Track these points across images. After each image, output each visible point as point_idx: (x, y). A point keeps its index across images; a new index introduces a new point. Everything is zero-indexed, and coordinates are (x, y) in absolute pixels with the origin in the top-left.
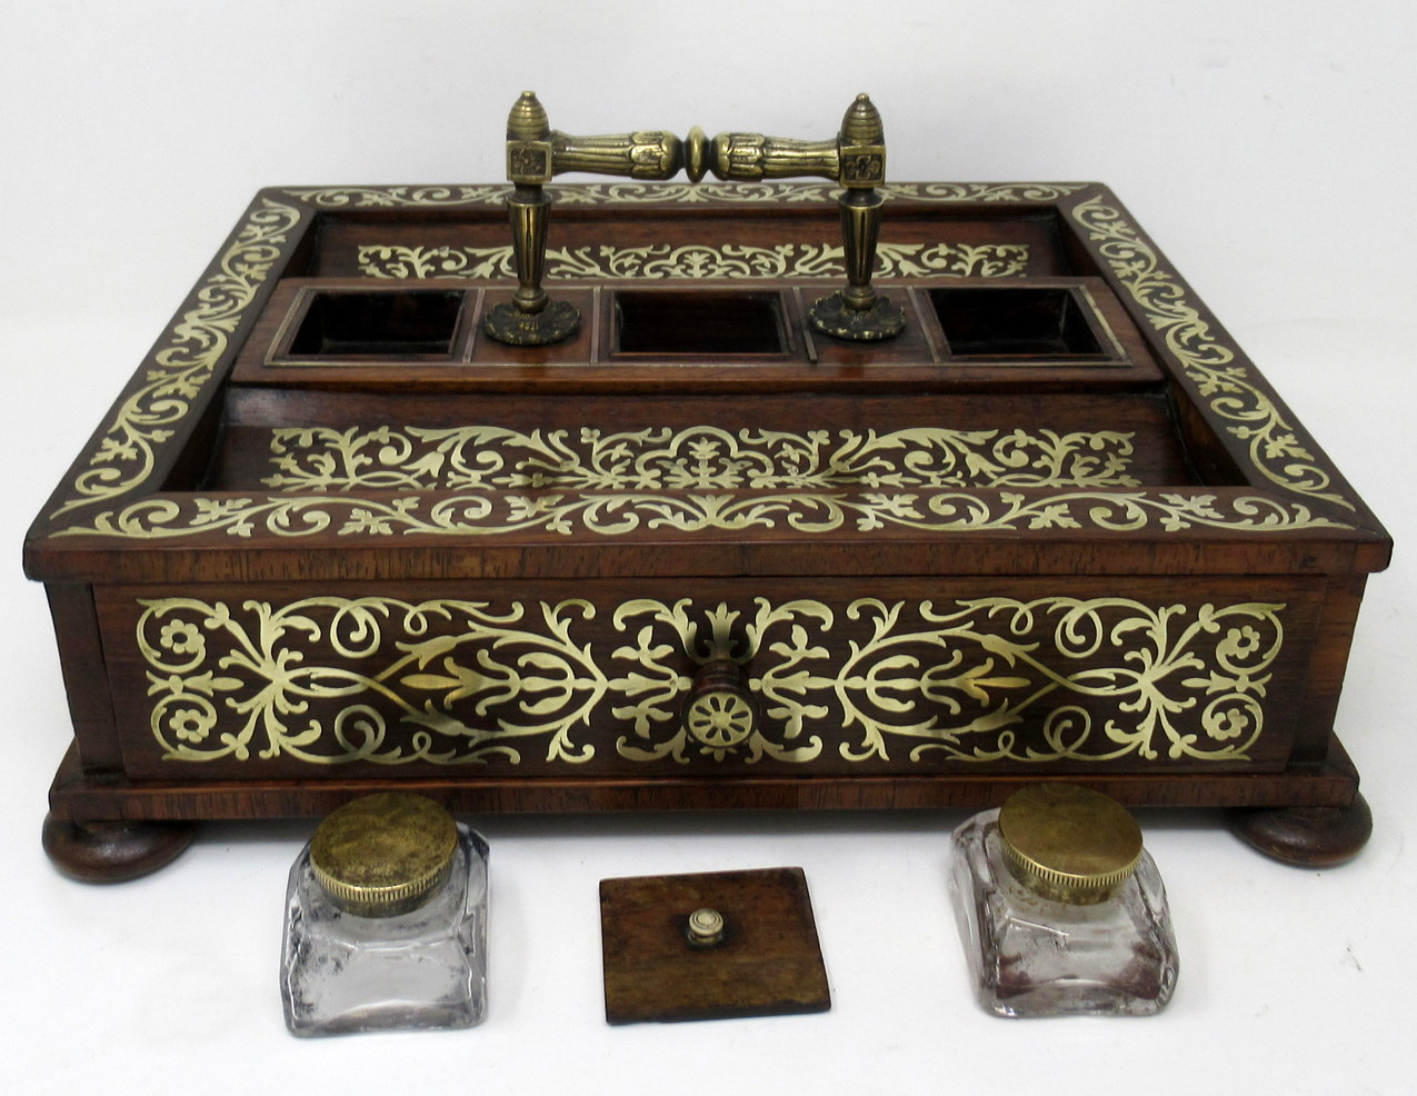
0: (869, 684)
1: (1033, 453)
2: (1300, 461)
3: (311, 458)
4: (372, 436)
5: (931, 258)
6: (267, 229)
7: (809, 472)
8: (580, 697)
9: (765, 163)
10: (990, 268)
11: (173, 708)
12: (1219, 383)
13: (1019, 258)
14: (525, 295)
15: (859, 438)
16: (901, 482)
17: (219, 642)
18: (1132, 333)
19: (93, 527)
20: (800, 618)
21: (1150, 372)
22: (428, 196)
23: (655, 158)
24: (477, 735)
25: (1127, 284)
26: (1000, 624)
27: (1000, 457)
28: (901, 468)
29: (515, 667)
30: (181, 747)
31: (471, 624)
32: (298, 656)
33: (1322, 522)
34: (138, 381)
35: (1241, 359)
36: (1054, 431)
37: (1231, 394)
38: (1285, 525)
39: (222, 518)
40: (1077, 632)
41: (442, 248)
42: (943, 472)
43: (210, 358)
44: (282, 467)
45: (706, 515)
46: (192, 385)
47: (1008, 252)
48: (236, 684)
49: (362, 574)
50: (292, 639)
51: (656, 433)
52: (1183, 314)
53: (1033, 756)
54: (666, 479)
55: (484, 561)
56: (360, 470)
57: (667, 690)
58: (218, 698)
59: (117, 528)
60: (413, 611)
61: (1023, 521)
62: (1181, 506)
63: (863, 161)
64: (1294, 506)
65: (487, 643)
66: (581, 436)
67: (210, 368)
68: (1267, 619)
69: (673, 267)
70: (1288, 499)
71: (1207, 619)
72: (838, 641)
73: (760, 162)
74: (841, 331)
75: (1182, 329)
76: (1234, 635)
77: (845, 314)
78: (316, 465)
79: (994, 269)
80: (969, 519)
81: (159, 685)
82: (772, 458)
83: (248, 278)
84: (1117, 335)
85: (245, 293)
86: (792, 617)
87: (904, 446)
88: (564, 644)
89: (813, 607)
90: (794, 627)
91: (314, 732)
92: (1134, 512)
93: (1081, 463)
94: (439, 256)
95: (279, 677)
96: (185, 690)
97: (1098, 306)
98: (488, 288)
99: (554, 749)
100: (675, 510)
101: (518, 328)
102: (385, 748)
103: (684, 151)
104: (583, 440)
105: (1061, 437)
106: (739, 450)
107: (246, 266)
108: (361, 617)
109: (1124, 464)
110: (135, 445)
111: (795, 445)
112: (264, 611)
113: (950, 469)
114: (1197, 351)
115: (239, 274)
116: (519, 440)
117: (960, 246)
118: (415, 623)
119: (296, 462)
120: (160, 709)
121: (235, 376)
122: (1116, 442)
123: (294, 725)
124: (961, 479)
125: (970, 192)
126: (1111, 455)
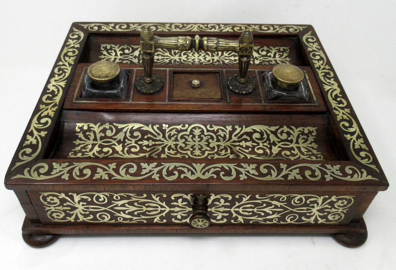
0: (240, 210)
1: (289, 134)
2: (365, 150)
3: (87, 133)
4: (104, 126)
5: (262, 51)
6: (75, 41)
7: (226, 141)
8: (162, 212)
9: (217, 48)
10: (279, 55)
11: (53, 212)
12: (342, 115)
13: (287, 51)
14: (147, 79)
15: (240, 128)
16: (252, 145)
17: (63, 201)
18: (318, 91)
19: (24, 175)
20: (222, 198)
21: (323, 108)
22: (120, 27)
23: (184, 46)
24: (135, 218)
25: (317, 70)
26: (278, 200)
27: (279, 135)
28: (252, 140)
29: (145, 206)
30: (56, 219)
31: (132, 198)
32: (85, 203)
33: (370, 177)
34: (37, 110)
35: (349, 106)
36: (295, 126)
37: (345, 120)
38: (359, 179)
39: (60, 171)
40: (298, 200)
41: (124, 45)
42: (263, 141)
43: (57, 99)
44: (79, 137)
45: (197, 173)
46: (52, 111)
47: (284, 49)
48: (69, 208)
49: (100, 190)
50: (82, 200)
51: (184, 126)
52: (333, 84)
53: (282, 222)
54: (187, 143)
55: (134, 187)
56: (102, 138)
57: (186, 210)
58: (65, 211)
59: (30, 175)
60: (116, 195)
61: (286, 176)
62: (331, 170)
63: (246, 49)
64: (362, 170)
65: (137, 201)
66: (163, 127)
67: (58, 104)
68: (350, 199)
69: (189, 53)
70: (361, 166)
71: (334, 198)
72: (232, 203)
73: (216, 48)
74: (236, 91)
75: (332, 92)
76: (340, 201)
77: (238, 84)
78: (89, 136)
79: (280, 56)
80: (271, 175)
81: (48, 208)
82: (216, 135)
83: (69, 63)
84: (314, 92)
85: (68, 69)
86: (220, 197)
87: (253, 131)
88: (158, 202)
89: (226, 195)
90: (221, 199)
91: (92, 217)
92: (318, 173)
93: (302, 138)
94: (124, 48)
95: (80, 207)
96: (55, 209)
97: (309, 80)
98: (137, 69)
99: (155, 221)
100: (189, 170)
101: (146, 87)
102: (111, 220)
103: (194, 43)
104: (163, 128)
105: (296, 129)
106: (207, 132)
107: (68, 58)
108: (102, 196)
109: (313, 138)
110: (36, 138)
111: (223, 130)
112: (75, 195)
113: (265, 140)
114: (336, 101)
115: (66, 61)
116: (145, 128)
117: (270, 47)
118: (117, 197)
119: (83, 135)
120: (49, 213)
121: (65, 107)
122: (311, 131)
123: (85, 216)
124: (268, 144)
125: (274, 29)
126: (310, 135)
